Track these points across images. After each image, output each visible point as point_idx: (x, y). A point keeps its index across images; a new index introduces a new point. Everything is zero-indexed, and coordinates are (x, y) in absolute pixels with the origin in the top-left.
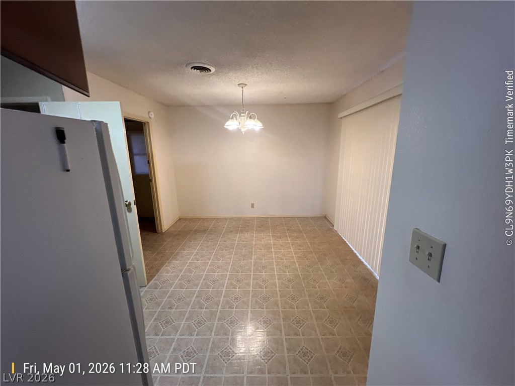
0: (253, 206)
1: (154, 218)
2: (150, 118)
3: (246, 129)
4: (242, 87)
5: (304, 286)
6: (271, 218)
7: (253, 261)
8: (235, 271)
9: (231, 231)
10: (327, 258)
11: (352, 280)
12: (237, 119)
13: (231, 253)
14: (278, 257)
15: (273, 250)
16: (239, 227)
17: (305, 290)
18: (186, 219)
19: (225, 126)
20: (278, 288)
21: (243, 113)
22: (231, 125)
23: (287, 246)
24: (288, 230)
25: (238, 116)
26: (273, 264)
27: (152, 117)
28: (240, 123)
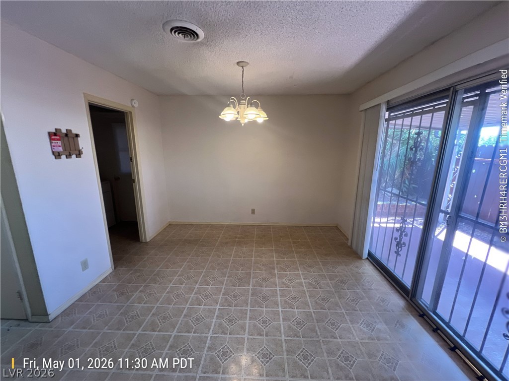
0: (253, 212)
1: (137, 222)
2: (133, 107)
3: (246, 121)
4: (243, 67)
5: (319, 333)
6: (274, 227)
7: (251, 287)
8: (226, 304)
9: (227, 243)
10: (345, 287)
11: (385, 326)
12: (234, 107)
13: (224, 274)
14: (283, 283)
15: (276, 272)
16: (236, 237)
17: (321, 341)
18: (177, 225)
19: (220, 117)
20: (283, 336)
21: (243, 100)
22: (228, 115)
23: (295, 266)
24: (294, 243)
25: (237, 104)
26: (276, 293)
27: (136, 105)
28: (238, 112)
